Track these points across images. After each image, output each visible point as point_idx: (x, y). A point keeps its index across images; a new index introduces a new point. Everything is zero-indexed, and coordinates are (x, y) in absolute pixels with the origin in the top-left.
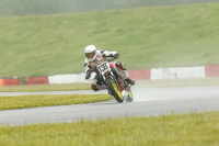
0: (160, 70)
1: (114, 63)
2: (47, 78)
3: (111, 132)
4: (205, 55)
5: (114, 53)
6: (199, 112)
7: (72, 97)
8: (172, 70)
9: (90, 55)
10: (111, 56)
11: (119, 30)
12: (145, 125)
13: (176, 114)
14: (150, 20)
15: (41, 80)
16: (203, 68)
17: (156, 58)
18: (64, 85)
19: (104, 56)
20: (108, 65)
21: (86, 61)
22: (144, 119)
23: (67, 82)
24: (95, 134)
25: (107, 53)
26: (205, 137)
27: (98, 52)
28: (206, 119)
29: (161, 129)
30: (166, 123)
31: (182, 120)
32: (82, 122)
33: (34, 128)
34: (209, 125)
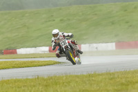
0: (87, 45)
1: (70, 41)
2: (16, 50)
3: (56, 84)
4: (116, 36)
5: (70, 34)
6: (112, 72)
7: (31, 62)
8: (95, 45)
9: (55, 35)
10: (68, 36)
11: (61, 20)
12: (77, 80)
13: (97, 73)
14: (81, 14)
15: (12, 51)
16: (114, 44)
17: (85, 37)
19: (64, 36)
20: (67, 41)
21: (53, 39)
22: (77, 76)
24: (46, 86)
25: (66, 34)
26: (116, 88)
27: (60, 33)
28: (116, 76)
29: (87, 82)
30: (91, 78)
31: (101, 77)
32: (38, 78)
33: (8, 82)
34: (118, 80)
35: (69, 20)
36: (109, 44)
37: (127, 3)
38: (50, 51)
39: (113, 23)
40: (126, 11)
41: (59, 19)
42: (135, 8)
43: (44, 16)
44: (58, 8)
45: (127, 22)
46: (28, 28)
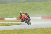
11: (21, 8)
12: (30, 31)
14: (28, 6)
22: (30, 29)
23: (9, 20)
29: (34, 32)
33: (4, 31)
34: (45, 31)
35: (24, 8)
37: (46, 2)
38: (17, 19)
40: (45, 5)
42: (49, 4)
44: (20, 3)
45: (46, 9)
46: (9, 11)
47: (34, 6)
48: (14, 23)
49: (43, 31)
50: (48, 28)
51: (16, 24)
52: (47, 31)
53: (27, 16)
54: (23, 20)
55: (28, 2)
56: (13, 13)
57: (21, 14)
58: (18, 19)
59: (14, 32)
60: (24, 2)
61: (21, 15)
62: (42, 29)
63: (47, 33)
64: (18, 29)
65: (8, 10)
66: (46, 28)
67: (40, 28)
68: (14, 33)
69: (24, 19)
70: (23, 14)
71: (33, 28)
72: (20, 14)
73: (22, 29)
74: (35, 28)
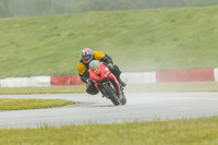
3: (76, 139)
6: (163, 119)
11: (70, 35)
12: (109, 132)
13: (139, 121)
14: (101, 25)
16: (154, 74)
18: (16, 88)
22: (107, 126)
24: (61, 141)
28: (170, 127)
29: (126, 136)
32: (46, 128)
34: (174, 133)
35: (83, 34)
36: (147, 74)
37: (176, 10)
38: (52, 83)
39: (152, 41)
40: (173, 21)
41: (67, 33)
42: (189, 17)
43: (43, 27)
44: (66, 15)
45: (175, 40)
46: (18, 46)
47: (126, 26)
48: (40, 101)
49: (164, 132)
50: (185, 122)
51: (51, 103)
52: (183, 135)
53: (110, 69)
54: (93, 84)
55: (101, 9)
56: (37, 56)
57: (86, 60)
58: (55, 81)
59: (38, 137)
60: (84, 10)
61: (87, 66)
62: (161, 124)
63: (182, 141)
64: (58, 126)
65: (13, 43)
66: (178, 121)
67: (150, 120)
68: (41, 141)
69: (97, 81)
70: (94, 59)
71: (120, 122)
72: (81, 61)
73: (74, 126)
74: (128, 121)
